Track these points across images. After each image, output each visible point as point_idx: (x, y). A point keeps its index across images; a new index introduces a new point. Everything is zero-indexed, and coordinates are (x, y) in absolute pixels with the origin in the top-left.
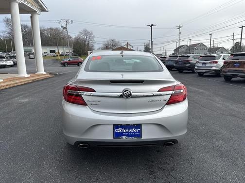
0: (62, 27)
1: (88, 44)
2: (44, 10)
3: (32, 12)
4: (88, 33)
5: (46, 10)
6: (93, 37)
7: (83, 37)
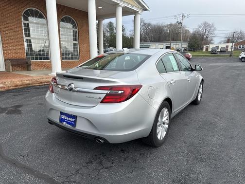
0: (177, 22)
1: (207, 37)
2: (145, 10)
3: (135, 13)
4: (209, 25)
5: (148, 9)
6: (214, 30)
7: (202, 31)
